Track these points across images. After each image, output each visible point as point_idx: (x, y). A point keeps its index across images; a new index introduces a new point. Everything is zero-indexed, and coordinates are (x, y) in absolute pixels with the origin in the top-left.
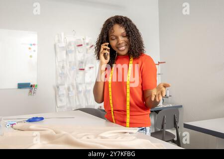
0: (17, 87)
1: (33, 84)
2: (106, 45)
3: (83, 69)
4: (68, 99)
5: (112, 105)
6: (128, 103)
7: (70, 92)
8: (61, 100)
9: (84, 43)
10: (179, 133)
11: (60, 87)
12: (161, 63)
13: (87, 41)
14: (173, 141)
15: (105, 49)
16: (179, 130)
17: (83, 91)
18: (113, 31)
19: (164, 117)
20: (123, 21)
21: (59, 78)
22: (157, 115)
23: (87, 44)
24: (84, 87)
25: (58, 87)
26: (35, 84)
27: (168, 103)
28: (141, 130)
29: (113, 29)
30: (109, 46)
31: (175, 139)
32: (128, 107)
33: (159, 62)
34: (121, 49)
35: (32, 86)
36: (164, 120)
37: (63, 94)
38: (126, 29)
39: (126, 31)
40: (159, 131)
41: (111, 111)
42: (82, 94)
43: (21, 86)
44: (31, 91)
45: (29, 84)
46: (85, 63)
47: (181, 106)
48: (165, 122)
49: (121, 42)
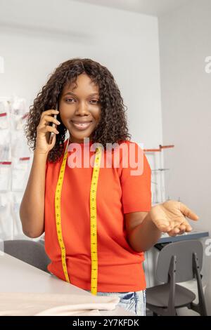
2: (53, 115)
3: (9, 163)
5: (62, 244)
6: (94, 239)
9: (10, 111)
10: (204, 288)
12: (166, 147)
13: (16, 106)
14: (192, 306)
15: (51, 124)
16: (203, 281)
17: (9, 207)
19: (173, 258)
20: (99, 71)
22: (158, 253)
23: (17, 112)
24: (11, 198)
28: (126, 298)
29: (75, 81)
30: (59, 118)
31: (196, 301)
32: (94, 248)
33: (161, 147)
34: (79, 126)
36: (172, 265)
38: (100, 89)
40: (162, 285)
41: (60, 256)
42: (8, 212)
46: (13, 151)
47: (206, 235)
48: (175, 269)
49: (84, 112)
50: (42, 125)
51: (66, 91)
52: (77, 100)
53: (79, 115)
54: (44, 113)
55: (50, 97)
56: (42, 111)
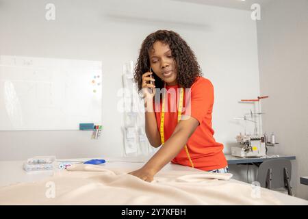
0: (78, 128)
1: (97, 125)
4: (138, 145)
7: (141, 136)
8: (130, 146)
11: (129, 129)
12: (263, 98)
18: (153, 50)
19: (269, 170)
21: (128, 117)
25: (126, 129)
26: (100, 125)
27: (273, 154)
33: (259, 98)
35: (95, 127)
36: (269, 175)
37: (133, 138)
39: (171, 49)
43: (84, 127)
44: (94, 134)
45: (93, 124)
47: (294, 158)
48: (270, 177)
49: (165, 65)
50: (144, 83)
51: (151, 56)
52: (160, 59)
53: (163, 67)
54: (144, 75)
55: (143, 64)
56: (142, 75)
